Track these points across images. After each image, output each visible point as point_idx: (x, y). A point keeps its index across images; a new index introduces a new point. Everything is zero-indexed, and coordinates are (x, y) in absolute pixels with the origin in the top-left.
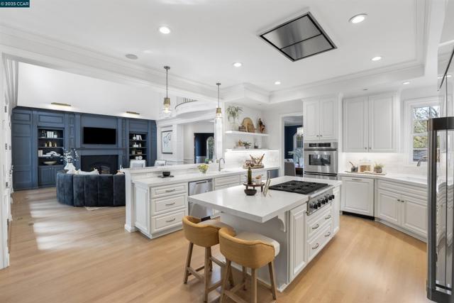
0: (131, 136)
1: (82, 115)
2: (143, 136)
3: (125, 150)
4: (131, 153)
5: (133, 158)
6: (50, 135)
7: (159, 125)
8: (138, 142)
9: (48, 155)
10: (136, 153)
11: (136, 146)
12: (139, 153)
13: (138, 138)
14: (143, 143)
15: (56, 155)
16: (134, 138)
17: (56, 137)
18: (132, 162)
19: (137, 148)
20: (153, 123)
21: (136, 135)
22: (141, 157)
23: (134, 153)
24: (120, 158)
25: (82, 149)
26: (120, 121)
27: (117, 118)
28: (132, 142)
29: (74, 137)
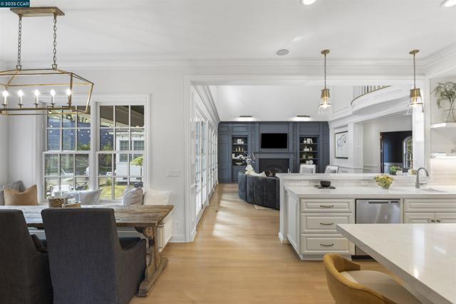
0: (302, 140)
1: (260, 123)
2: (315, 139)
3: (295, 154)
4: (301, 156)
5: (303, 162)
6: (240, 142)
7: (332, 126)
8: (309, 146)
9: (238, 158)
10: (307, 157)
11: (306, 150)
12: (309, 157)
13: (309, 141)
14: (314, 146)
15: (243, 158)
16: (305, 142)
17: (243, 143)
18: (302, 166)
19: (308, 153)
20: (325, 125)
21: (306, 138)
22: (311, 162)
23: (304, 157)
24: (291, 161)
25: (260, 153)
26: (291, 125)
27: (288, 123)
28: (302, 146)
29: (255, 142)
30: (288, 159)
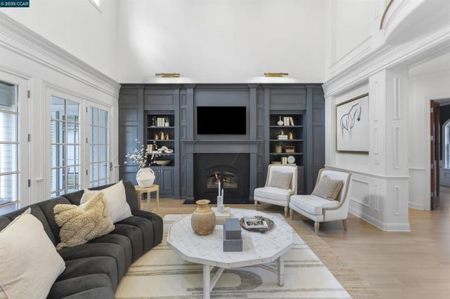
0: (275, 118)
2: (298, 118)
4: (272, 149)
5: (277, 159)
6: (161, 123)
7: (329, 92)
8: (287, 130)
9: (159, 152)
10: (283, 151)
11: (282, 137)
12: (287, 151)
13: (287, 122)
14: (297, 131)
15: (168, 151)
16: (280, 123)
17: (167, 125)
18: (274, 168)
19: (284, 142)
20: (317, 90)
21: (283, 116)
22: (291, 159)
23: (279, 150)
24: (253, 158)
26: (253, 92)
28: (275, 131)
30: (248, 155)
